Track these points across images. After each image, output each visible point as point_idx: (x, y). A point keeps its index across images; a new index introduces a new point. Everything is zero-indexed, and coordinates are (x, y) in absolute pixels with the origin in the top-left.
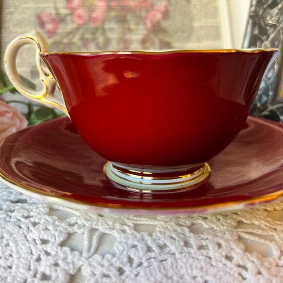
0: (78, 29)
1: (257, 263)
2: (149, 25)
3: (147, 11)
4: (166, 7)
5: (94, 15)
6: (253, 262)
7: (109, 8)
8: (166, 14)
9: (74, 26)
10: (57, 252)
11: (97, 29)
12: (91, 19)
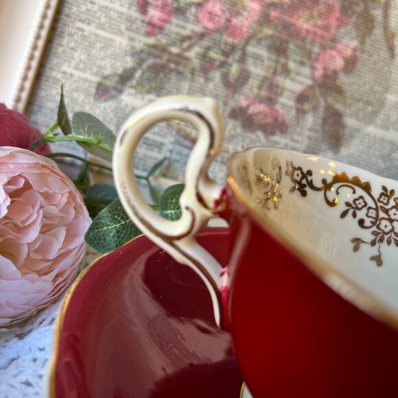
0: (202, 36)
2: (319, 73)
3: (323, 48)
4: (355, 50)
5: (235, 21)
7: (265, 20)
8: (351, 64)
9: (198, 29)
11: (233, 48)
12: (228, 28)
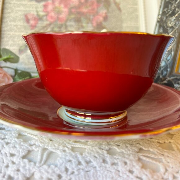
0: (50, 25)
1: (149, 176)
2: (95, 24)
3: (94, 16)
4: (106, 13)
5: (61, 16)
6: (146, 175)
7: (70, 13)
8: (106, 18)
9: (48, 22)
10: (20, 162)
11: (62, 25)
12: (59, 19)
